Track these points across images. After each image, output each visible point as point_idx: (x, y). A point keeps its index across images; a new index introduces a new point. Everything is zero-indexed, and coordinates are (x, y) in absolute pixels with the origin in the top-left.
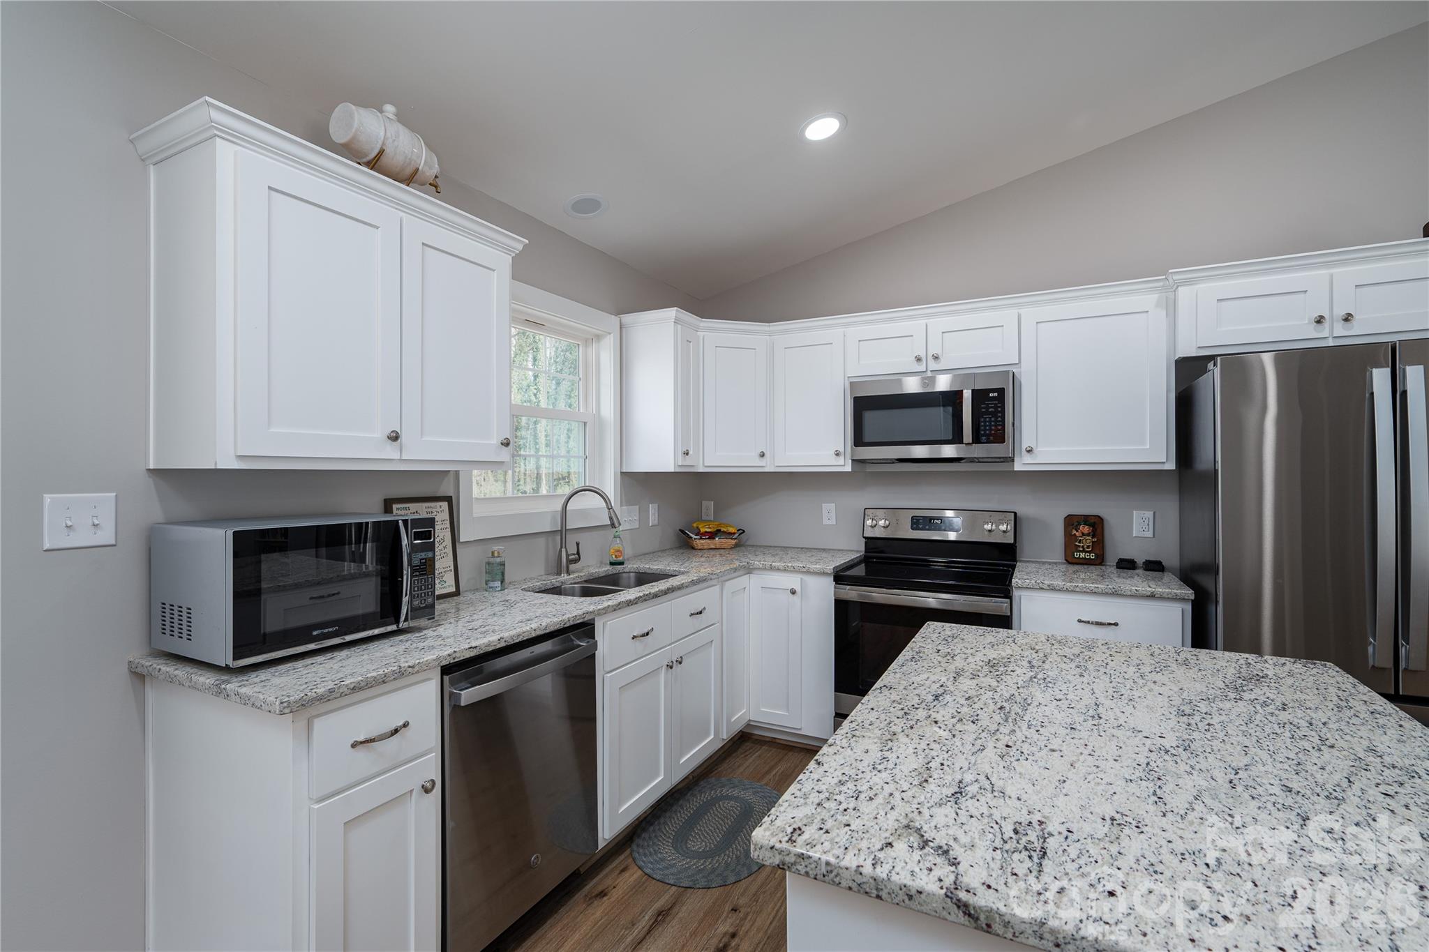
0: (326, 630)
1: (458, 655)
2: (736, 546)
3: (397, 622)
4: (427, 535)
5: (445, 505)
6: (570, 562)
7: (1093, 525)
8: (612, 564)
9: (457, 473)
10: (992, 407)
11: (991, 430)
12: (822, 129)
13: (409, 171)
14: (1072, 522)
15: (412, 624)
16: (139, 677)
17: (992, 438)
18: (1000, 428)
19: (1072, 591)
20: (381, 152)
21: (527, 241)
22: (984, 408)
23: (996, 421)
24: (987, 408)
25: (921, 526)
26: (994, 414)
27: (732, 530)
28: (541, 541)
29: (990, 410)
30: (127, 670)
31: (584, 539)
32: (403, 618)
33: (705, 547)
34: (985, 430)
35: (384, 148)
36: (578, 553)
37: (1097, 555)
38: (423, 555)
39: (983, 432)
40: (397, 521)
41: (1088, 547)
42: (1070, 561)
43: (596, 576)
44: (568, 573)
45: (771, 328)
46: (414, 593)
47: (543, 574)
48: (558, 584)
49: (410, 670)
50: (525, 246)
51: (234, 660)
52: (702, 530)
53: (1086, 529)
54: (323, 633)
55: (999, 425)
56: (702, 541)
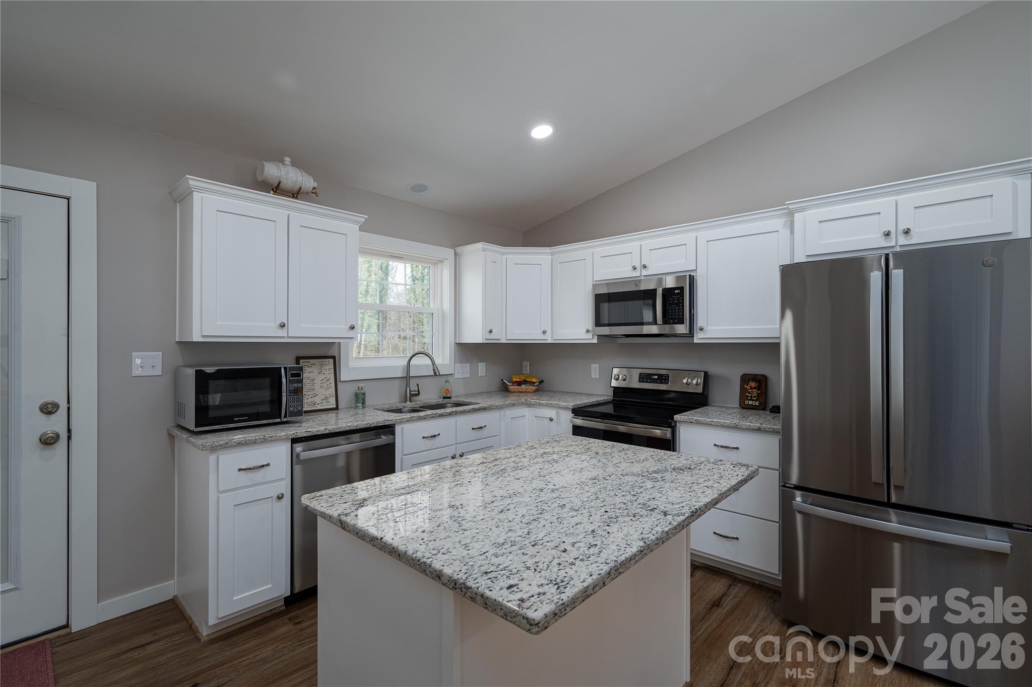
0: (241, 419)
1: (298, 434)
2: (536, 391)
3: (280, 418)
4: (298, 375)
5: (331, 361)
6: (412, 395)
7: (759, 382)
8: (444, 398)
9: (340, 343)
10: (676, 300)
11: (675, 315)
12: (542, 132)
13: (296, 189)
14: (745, 379)
15: (288, 419)
16: (172, 437)
17: (676, 321)
18: (681, 313)
19: (710, 424)
20: (280, 183)
21: (367, 217)
22: (671, 300)
23: (679, 309)
24: (674, 300)
25: (645, 380)
26: (677, 304)
27: (534, 380)
28: (397, 382)
29: (675, 302)
30: (166, 433)
31: (421, 382)
32: (282, 417)
33: (516, 391)
34: (672, 315)
35: (280, 180)
36: (419, 391)
37: (760, 403)
38: (296, 385)
39: (670, 317)
40: (281, 368)
41: (755, 397)
42: (743, 406)
43: (430, 404)
44: (410, 401)
45: (552, 250)
46: (290, 404)
47: (397, 401)
48: (401, 407)
49: (270, 438)
50: (366, 219)
51: (195, 427)
52: (514, 380)
53: (753, 384)
54: (239, 420)
55: (681, 312)
56: (513, 387)
